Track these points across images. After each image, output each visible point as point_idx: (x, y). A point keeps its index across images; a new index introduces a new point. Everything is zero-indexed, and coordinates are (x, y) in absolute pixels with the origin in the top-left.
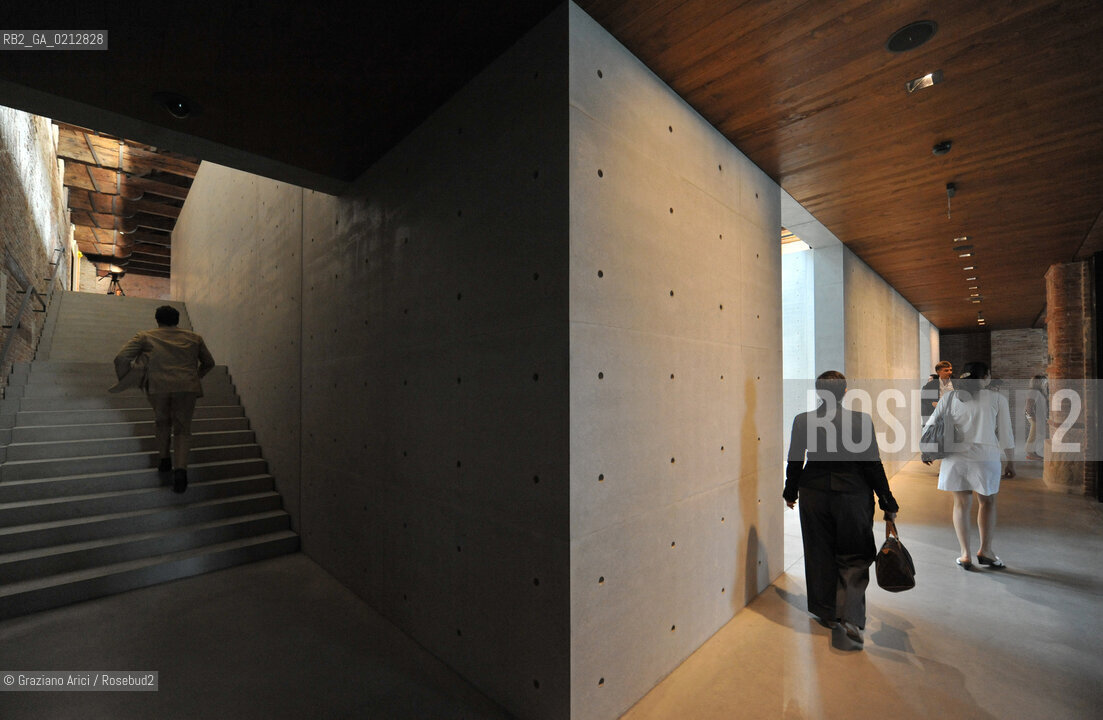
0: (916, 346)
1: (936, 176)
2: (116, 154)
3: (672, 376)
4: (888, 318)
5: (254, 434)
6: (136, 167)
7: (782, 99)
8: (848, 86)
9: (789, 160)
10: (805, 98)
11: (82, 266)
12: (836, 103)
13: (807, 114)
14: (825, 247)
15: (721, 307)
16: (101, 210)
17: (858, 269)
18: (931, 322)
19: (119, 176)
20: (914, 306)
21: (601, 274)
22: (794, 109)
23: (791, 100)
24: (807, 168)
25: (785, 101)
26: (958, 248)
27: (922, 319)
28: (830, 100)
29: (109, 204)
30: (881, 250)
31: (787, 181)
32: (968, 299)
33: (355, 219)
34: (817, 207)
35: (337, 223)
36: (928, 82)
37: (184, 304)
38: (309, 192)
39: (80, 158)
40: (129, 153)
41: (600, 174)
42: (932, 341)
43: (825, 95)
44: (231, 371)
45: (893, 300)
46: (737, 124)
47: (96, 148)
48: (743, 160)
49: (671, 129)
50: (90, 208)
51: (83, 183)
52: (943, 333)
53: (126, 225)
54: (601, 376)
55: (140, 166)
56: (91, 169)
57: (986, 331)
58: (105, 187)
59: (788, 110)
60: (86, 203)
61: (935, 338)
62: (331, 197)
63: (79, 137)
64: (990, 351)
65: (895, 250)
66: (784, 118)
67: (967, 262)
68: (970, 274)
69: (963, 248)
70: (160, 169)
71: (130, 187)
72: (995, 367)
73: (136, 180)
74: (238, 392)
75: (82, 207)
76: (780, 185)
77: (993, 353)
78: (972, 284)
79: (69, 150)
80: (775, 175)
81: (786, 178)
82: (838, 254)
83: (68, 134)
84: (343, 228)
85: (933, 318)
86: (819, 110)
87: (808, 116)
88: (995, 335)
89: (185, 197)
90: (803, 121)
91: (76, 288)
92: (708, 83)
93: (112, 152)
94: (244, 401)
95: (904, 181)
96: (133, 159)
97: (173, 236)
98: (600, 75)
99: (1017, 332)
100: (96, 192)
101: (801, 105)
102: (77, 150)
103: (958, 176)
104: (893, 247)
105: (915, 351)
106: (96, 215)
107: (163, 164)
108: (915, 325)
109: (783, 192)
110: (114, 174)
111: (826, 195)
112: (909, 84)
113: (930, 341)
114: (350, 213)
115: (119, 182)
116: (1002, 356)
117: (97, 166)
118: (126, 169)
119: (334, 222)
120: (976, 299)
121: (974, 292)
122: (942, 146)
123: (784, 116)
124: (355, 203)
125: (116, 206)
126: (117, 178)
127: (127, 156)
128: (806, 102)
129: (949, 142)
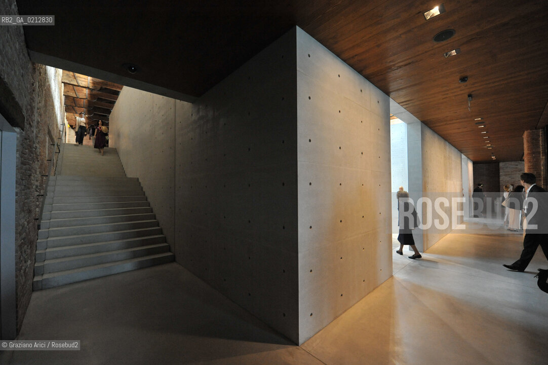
0: (460, 170)
1: (462, 92)
2: (86, 80)
3: (341, 184)
4: (445, 157)
5: (152, 209)
6: (95, 86)
7: (388, 61)
8: (418, 56)
9: (393, 86)
10: (399, 61)
11: (69, 131)
12: (413, 62)
13: (400, 67)
14: (412, 123)
15: (362, 153)
16: (79, 106)
17: (429, 133)
18: (468, 158)
19: (87, 90)
20: (459, 150)
21: (310, 141)
22: (394, 65)
23: (393, 61)
24: (402, 89)
25: (390, 62)
26: (476, 124)
27: (463, 156)
28: (410, 61)
29: (82, 103)
30: (439, 124)
31: (392, 95)
32: (486, 147)
33: (201, 114)
34: (407, 106)
35: (192, 115)
36: (454, 53)
37: (116, 149)
38: (178, 101)
39: (72, 83)
40: (92, 80)
41: (310, 98)
42: (469, 167)
43: (407, 59)
44: (140, 180)
45: (447, 147)
46: (368, 71)
47: (78, 78)
48: (372, 86)
49: (339, 76)
50: (74, 105)
51: (72, 94)
52: (475, 163)
53: (89, 112)
54: (310, 184)
55: (97, 86)
56: (75, 87)
57: (497, 162)
58: (81, 95)
59: (391, 66)
60: (72, 102)
61: (470, 166)
62: (189, 103)
63: (71, 73)
64: (499, 173)
65: (446, 124)
66: (389, 69)
67: (482, 130)
68: (484, 135)
69: (479, 123)
70: (104, 87)
71: (92, 95)
72: (502, 180)
73: (94, 92)
74: (144, 190)
75: (71, 104)
76: (389, 96)
77: (501, 174)
78: (486, 140)
79: (67, 79)
80: (387, 92)
81: (392, 93)
82: (418, 126)
83: (67, 72)
84: (195, 117)
85: (470, 156)
86: (406, 65)
87: (400, 68)
88: (501, 164)
89: (116, 100)
90: (398, 70)
91: (67, 142)
92: (356, 56)
93: (85, 80)
94: (147, 194)
95: (447, 94)
96: (94, 83)
97: (110, 117)
98: (309, 56)
99: (513, 163)
100: (77, 98)
101: (397, 63)
102: (70, 79)
103: (473, 91)
104: (445, 123)
105: (460, 173)
106: (76, 108)
107: (106, 85)
108: (460, 159)
109: (391, 99)
110: (85, 89)
111: (411, 100)
112: (445, 54)
113: (467, 167)
114: (198, 112)
115: (87, 93)
116: (506, 175)
117: (78, 86)
118: (90, 87)
119: (190, 115)
120: (489, 147)
121: (488, 143)
122: (463, 79)
123: (390, 68)
124: (201, 107)
125: (85, 104)
126: (86, 91)
127: (91, 81)
128: (399, 62)
129: (467, 77)
